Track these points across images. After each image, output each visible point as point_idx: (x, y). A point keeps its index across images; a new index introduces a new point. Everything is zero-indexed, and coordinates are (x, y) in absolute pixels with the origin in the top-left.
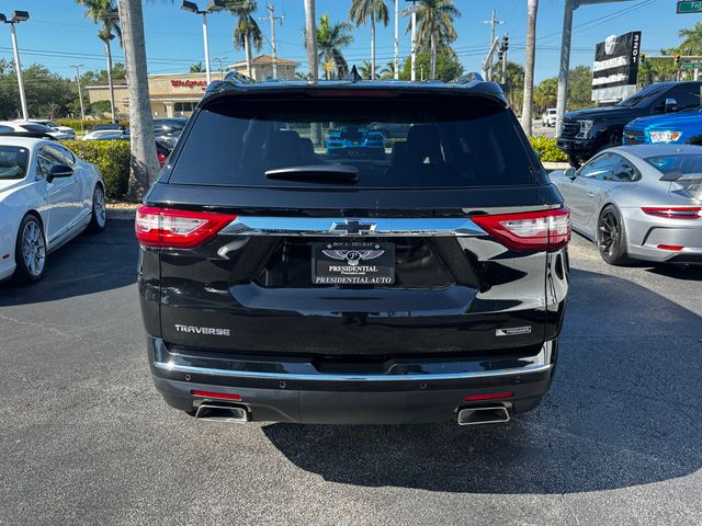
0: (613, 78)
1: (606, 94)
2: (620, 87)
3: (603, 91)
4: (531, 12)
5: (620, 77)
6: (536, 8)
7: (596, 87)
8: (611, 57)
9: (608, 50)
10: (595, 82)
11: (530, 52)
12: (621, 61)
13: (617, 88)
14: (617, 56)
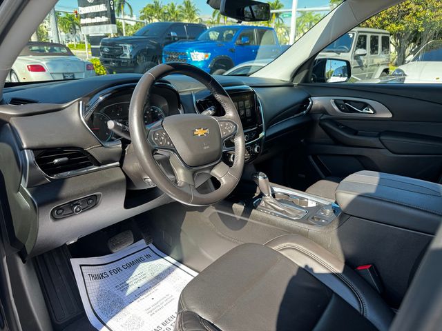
0: (98, 19)
1: (93, 30)
2: (105, 26)
5: (104, 19)
7: (85, 25)
8: (92, 4)
10: (83, 21)
12: (102, 8)
13: (102, 26)
14: (97, 4)
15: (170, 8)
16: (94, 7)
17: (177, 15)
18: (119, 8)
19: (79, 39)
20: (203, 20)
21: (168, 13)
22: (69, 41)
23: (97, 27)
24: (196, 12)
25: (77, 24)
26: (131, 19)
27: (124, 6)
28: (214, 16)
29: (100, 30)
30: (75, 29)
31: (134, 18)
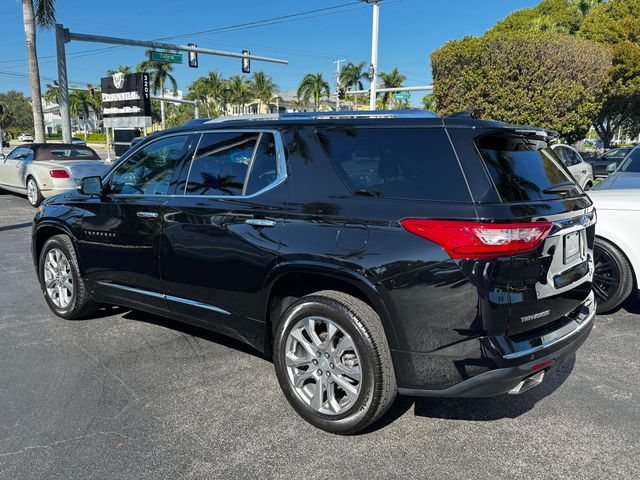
0: (127, 110)
1: (120, 123)
2: (137, 118)
3: (116, 120)
4: (29, 39)
5: (136, 109)
6: (34, 35)
7: (107, 116)
8: (120, 91)
9: (118, 84)
10: (106, 111)
11: (35, 78)
12: (134, 96)
13: (132, 118)
14: (127, 91)
15: (233, 83)
16: (123, 94)
17: (243, 93)
18: (157, 83)
19: (93, 126)
20: (285, 99)
21: (231, 90)
22: (76, 129)
23: (126, 119)
24: (274, 88)
25: (91, 104)
26: (175, 98)
27: (164, 81)
28: (299, 95)
29: (129, 123)
30: (87, 111)
31: (179, 98)
